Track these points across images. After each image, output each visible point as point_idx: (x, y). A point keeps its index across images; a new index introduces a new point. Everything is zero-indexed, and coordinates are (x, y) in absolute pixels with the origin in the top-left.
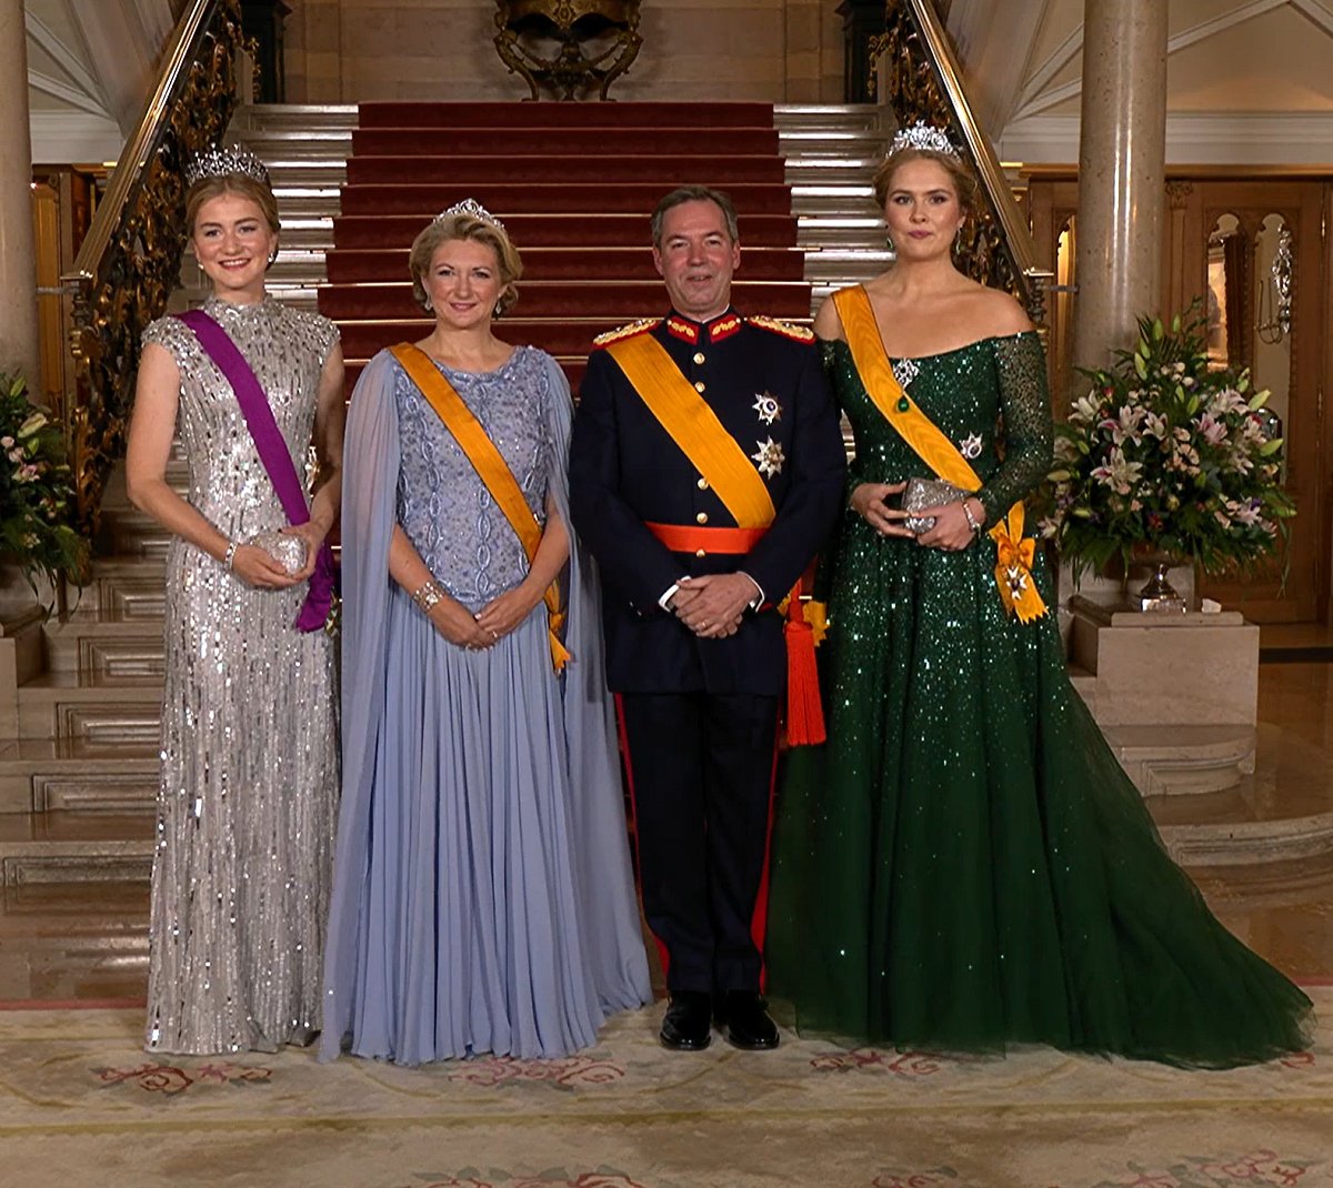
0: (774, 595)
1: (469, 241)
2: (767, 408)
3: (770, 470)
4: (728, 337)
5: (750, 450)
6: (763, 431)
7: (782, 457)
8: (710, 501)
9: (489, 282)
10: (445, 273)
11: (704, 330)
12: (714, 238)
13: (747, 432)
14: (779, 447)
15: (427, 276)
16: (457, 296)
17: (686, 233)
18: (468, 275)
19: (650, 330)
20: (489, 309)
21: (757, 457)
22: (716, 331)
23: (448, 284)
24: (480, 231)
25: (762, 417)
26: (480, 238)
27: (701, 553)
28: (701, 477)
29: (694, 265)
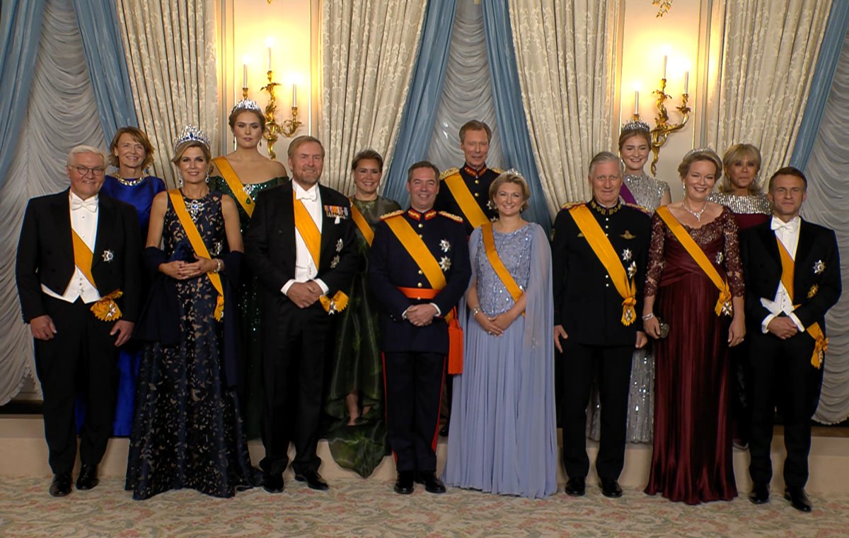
0: (444, 313)
1: (512, 183)
2: (445, 245)
3: (446, 269)
4: (432, 219)
5: (439, 260)
6: (443, 254)
7: (450, 264)
8: (423, 279)
9: (519, 198)
10: (502, 195)
11: (423, 215)
12: (432, 182)
13: (438, 254)
14: (449, 260)
15: (496, 196)
16: (507, 203)
17: (421, 179)
18: (511, 196)
19: (402, 215)
20: (518, 209)
21: (441, 263)
22: (427, 216)
23: (503, 199)
24: (516, 180)
25: (443, 249)
26: (516, 182)
27: (419, 298)
28: (420, 269)
29: (423, 191)
